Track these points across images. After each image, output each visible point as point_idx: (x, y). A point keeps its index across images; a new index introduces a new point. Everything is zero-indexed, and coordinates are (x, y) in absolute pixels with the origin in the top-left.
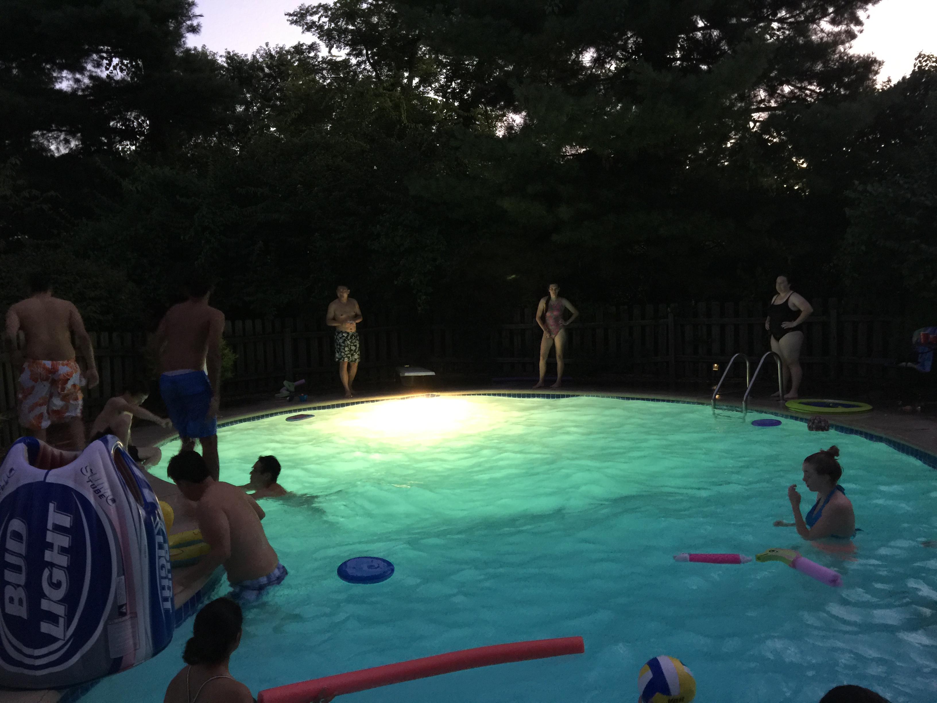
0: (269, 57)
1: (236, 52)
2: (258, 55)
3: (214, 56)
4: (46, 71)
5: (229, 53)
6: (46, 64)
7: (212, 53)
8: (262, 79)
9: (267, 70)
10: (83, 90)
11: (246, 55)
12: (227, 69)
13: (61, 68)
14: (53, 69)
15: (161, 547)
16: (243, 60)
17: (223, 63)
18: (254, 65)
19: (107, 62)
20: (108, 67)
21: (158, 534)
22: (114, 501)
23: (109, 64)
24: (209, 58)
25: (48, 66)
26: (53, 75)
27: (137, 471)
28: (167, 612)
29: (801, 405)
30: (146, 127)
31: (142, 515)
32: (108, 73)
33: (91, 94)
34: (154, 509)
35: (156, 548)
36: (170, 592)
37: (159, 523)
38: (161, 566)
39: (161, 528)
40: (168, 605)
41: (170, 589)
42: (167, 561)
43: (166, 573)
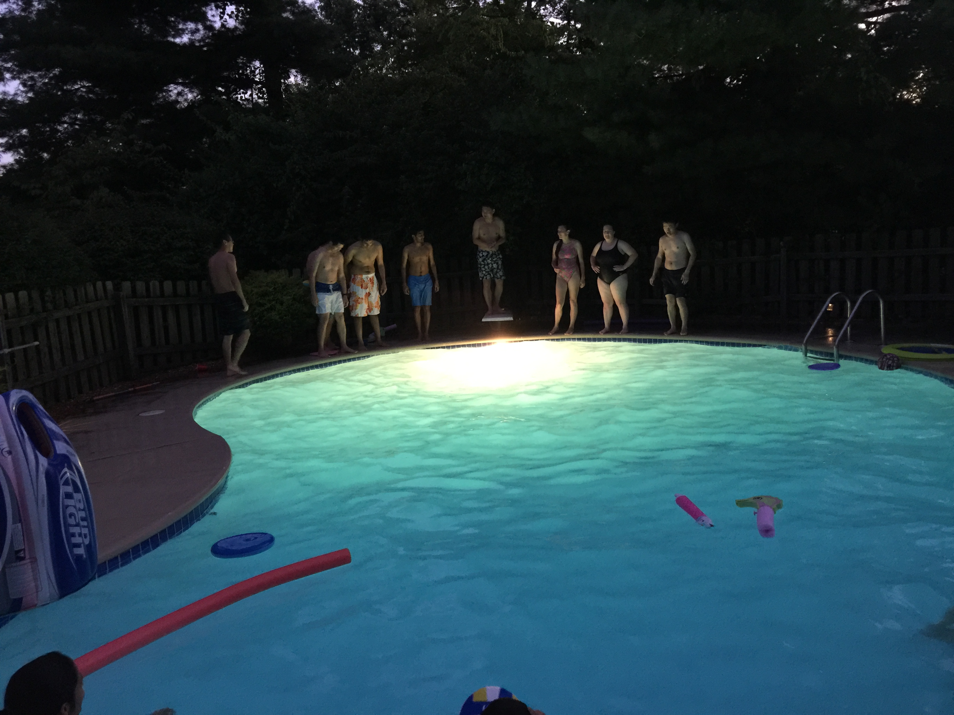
4: (172, 23)
6: (172, 17)
8: (398, 14)
9: (402, 5)
10: (199, 41)
12: (363, 7)
13: (185, 20)
14: (178, 21)
15: (69, 496)
17: (359, 1)
19: (222, 10)
20: (222, 15)
21: (66, 483)
22: (10, 453)
23: (223, 13)
25: (173, 19)
26: (178, 27)
27: (50, 425)
28: (78, 558)
29: (898, 351)
30: (261, 75)
31: (42, 465)
32: (223, 22)
33: (206, 45)
34: (65, 460)
35: (61, 498)
36: (84, 539)
37: (68, 474)
38: (68, 516)
39: (72, 479)
40: (81, 551)
41: (85, 536)
42: (80, 510)
43: (77, 521)
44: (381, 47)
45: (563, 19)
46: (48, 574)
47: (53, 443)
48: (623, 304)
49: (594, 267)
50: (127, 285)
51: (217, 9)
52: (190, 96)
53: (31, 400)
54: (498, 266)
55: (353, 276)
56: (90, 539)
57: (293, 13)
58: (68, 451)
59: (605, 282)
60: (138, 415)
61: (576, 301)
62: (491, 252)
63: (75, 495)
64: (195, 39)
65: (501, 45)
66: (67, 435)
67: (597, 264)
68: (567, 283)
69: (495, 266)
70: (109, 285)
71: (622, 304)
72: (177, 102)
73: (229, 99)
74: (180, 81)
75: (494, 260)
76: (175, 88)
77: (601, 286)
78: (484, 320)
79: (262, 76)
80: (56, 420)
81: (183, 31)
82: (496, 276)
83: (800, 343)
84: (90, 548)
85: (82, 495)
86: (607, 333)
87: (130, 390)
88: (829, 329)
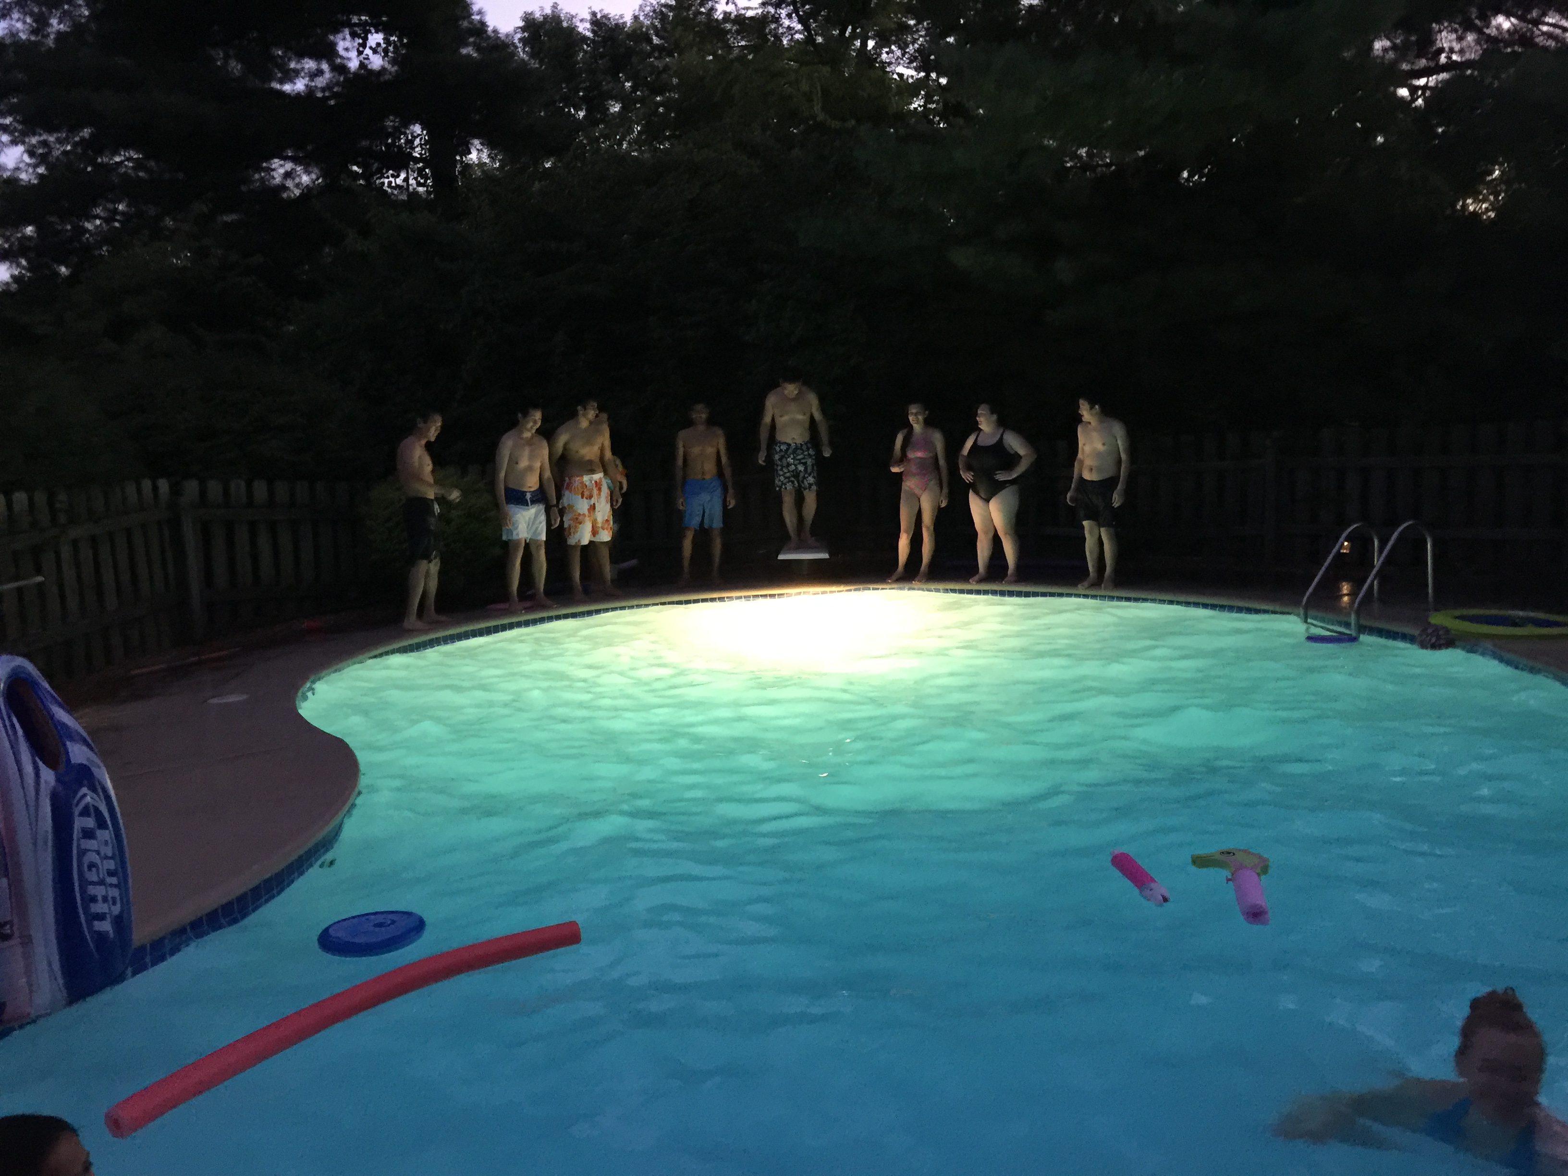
0: (660, 17)
1: (605, 12)
2: (643, 14)
3: (572, 18)
4: (279, 60)
5: (594, 14)
6: (280, 49)
7: (568, 16)
8: (650, 55)
9: (656, 40)
10: (323, 90)
11: (622, 16)
12: (593, 41)
14: (289, 57)
15: (88, 834)
16: (617, 25)
17: (586, 31)
18: (638, 34)
19: (361, 41)
20: (361, 49)
21: (85, 812)
23: (364, 45)
24: (565, 24)
25: (280, 52)
26: (289, 65)
27: (62, 715)
28: (101, 937)
29: (1457, 621)
30: (424, 147)
31: (46, 782)
32: (362, 59)
33: (335, 96)
34: (84, 775)
35: (75, 836)
36: (113, 908)
37: (88, 799)
38: (86, 866)
39: (93, 806)
40: (105, 926)
41: (114, 903)
42: (107, 857)
43: (101, 876)
44: (622, 108)
45: (917, 69)
46: (50, 964)
47: (65, 745)
48: (1009, 534)
49: (963, 471)
50: (191, 487)
51: (354, 39)
52: (305, 179)
53: (30, 674)
54: (806, 469)
55: (567, 479)
56: (122, 907)
57: (478, 49)
58: (88, 759)
59: (981, 498)
60: (205, 701)
61: (932, 528)
62: (793, 445)
63: (99, 833)
64: (316, 87)
65: (817, 108)
66: (89, 733)
67: (969, 468)
68: (919, 499)
69: (801, 468)
70: (164, 485)
71: (1008, 536)
72: (283, 188)
73: (369, 183)
74: (290, 154)
75: (799, 457)
76: (281, 166)
77: (975, 505)
78: (781, 557)
79: (424, 149)
80: (71, 707)
81: (297, 73)
82: (803, 486)
83: (1297, 603)
84: (120, 922)
85: (110, 832)
86: (981, 581)
87: (193, 659)
88: (1344, 583)
